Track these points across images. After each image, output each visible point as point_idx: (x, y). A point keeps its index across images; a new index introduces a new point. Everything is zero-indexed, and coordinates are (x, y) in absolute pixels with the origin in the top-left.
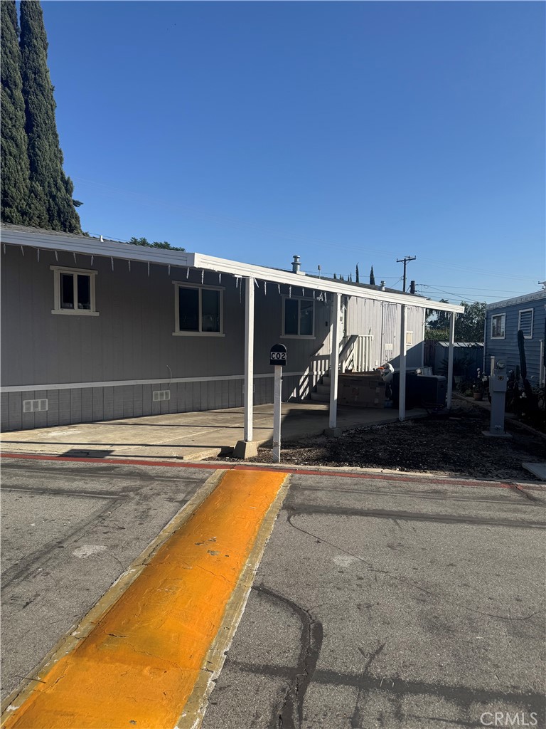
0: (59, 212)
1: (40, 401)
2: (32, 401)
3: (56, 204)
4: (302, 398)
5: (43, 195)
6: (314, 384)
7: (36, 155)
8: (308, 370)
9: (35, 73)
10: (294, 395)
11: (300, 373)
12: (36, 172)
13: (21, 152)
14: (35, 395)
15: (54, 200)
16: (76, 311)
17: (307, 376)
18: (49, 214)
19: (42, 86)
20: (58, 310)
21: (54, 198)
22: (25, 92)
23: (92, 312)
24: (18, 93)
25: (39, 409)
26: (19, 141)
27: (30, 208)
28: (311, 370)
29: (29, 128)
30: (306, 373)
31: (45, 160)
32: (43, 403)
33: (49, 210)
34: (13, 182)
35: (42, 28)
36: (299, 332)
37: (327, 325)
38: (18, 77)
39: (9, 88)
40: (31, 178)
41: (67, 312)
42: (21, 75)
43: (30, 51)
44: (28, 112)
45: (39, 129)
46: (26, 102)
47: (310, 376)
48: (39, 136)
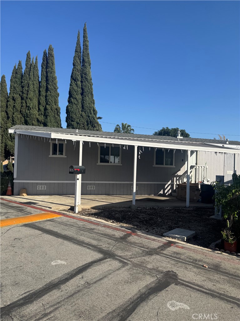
0: (91, 122)
1: (43, 186)
2: (40, 186)
3: (90, 119)
4: (167, 194)
5: (85, 116)
6: (175, 188)
7: (84, 103)
8: (170, 181)
9: (85, 75)
10: (162, 192)
11: (165, 183)
12: (84, 109)
13: (78, 103)
14: (41, 184)
15: (89, 118)
16: (58, 156)
17: (169, 185)
18: (87, 123)
19: (87, 79)
20: (51, 155)
21: (89, 117)
22: (82, 82)
23: (64, 156)
24: (79, 83)
25: (43, 189)
26: (77, 99)
27: (80, 121)
28: (173, 181)
29: (82, 94)
30: (169, 183)
31: (87, 105)
32: (44, 187)
33: (87, 121)
34: (74, 113)
35: (89, 59)
36: (164, 164)
37: (183, 161)
38: (79, 78)
39: (76, 82)
40: (82, 111)
41: (54, 156)
42: (81, 76)
43: (84, 68)
44: (82, 89)
45: (85, 93)
46: (82, 86)
47: (172, 185)
48: (85, 96)
